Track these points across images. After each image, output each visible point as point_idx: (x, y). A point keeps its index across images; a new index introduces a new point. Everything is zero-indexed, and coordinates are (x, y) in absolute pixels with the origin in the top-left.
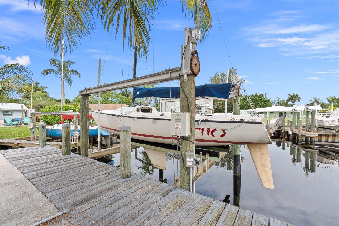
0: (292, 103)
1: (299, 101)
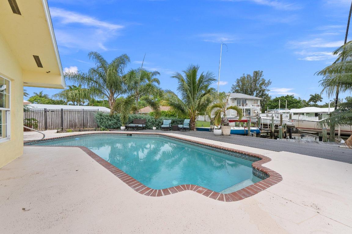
1: (321, 101)
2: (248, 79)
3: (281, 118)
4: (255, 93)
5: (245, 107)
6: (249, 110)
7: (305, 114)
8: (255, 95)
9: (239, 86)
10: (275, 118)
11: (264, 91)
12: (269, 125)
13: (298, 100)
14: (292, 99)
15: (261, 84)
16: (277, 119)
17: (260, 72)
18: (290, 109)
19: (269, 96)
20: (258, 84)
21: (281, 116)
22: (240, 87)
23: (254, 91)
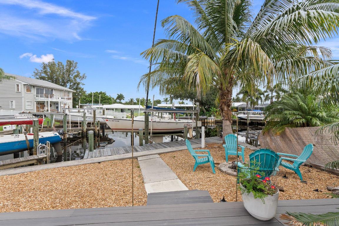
0: (119, 101)
1: (124, 99)
2: (59, 66)
3: (95, 115)
4: (68, 85)
5: (50, 100)
6: (56, 103)
7: (114, 110)
8: (68, 86)
9: (45, 72)
10: (87, 115)
11: (78, 84)
12: (80, 123)
13: (109, 97)
14: (105, 96)
15: (75, 76)
16: (90, 115)
17: (75, 63)
18: (103, 105)
19: (84, 90)
20: (72, 75)
21: (94, 112)
22: (48, 75)
23: (67, 82)
